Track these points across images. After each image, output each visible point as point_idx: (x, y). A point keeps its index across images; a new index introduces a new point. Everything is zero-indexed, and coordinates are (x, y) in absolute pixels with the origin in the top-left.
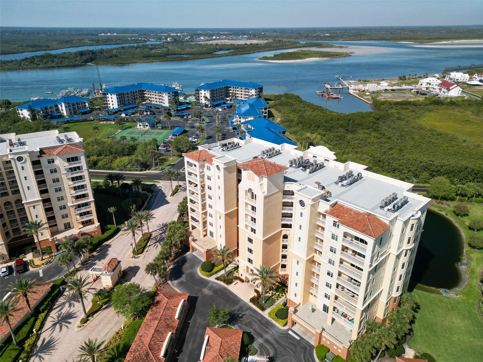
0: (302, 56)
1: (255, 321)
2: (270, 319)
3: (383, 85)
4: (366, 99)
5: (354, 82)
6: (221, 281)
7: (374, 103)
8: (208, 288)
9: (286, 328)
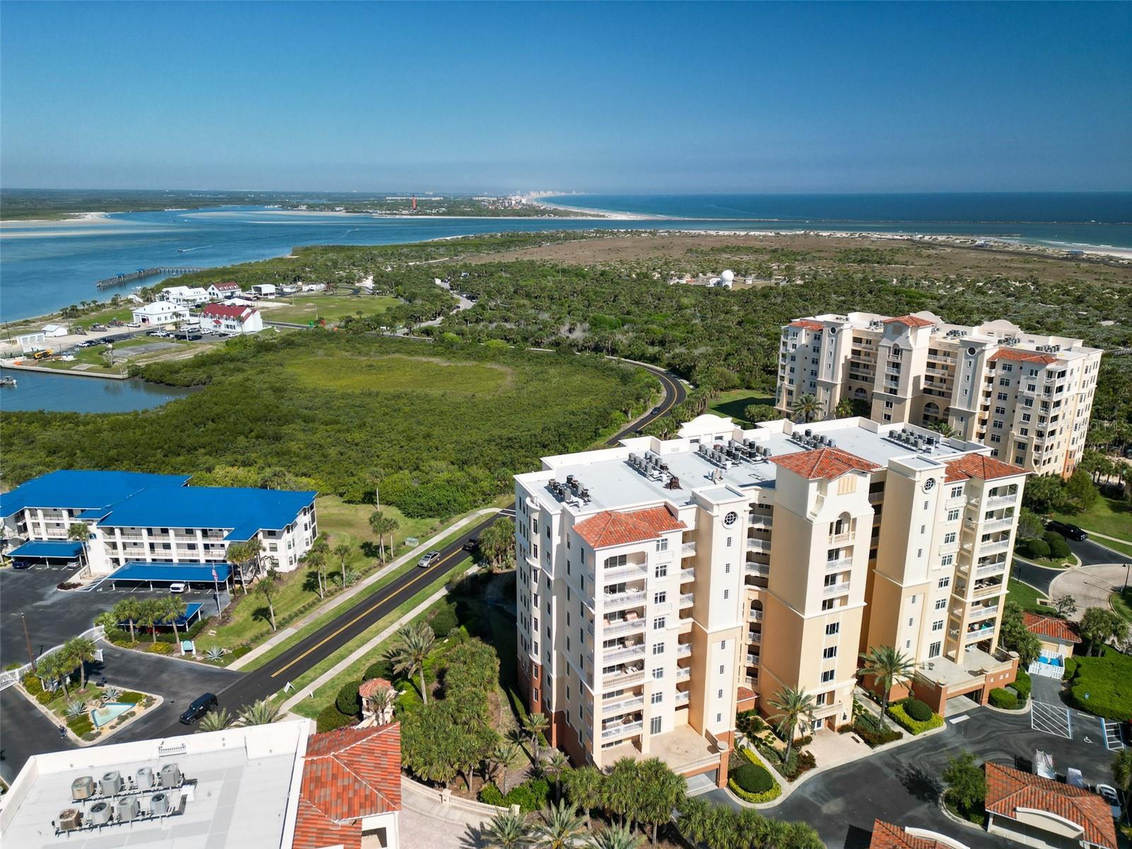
1: (928, 756)
2: (921, 735)
3: (55, 334)
4: (88, 370)
6: (799, 773)
7: (133, 374)
8: (822, 803)
9: (944, 724)
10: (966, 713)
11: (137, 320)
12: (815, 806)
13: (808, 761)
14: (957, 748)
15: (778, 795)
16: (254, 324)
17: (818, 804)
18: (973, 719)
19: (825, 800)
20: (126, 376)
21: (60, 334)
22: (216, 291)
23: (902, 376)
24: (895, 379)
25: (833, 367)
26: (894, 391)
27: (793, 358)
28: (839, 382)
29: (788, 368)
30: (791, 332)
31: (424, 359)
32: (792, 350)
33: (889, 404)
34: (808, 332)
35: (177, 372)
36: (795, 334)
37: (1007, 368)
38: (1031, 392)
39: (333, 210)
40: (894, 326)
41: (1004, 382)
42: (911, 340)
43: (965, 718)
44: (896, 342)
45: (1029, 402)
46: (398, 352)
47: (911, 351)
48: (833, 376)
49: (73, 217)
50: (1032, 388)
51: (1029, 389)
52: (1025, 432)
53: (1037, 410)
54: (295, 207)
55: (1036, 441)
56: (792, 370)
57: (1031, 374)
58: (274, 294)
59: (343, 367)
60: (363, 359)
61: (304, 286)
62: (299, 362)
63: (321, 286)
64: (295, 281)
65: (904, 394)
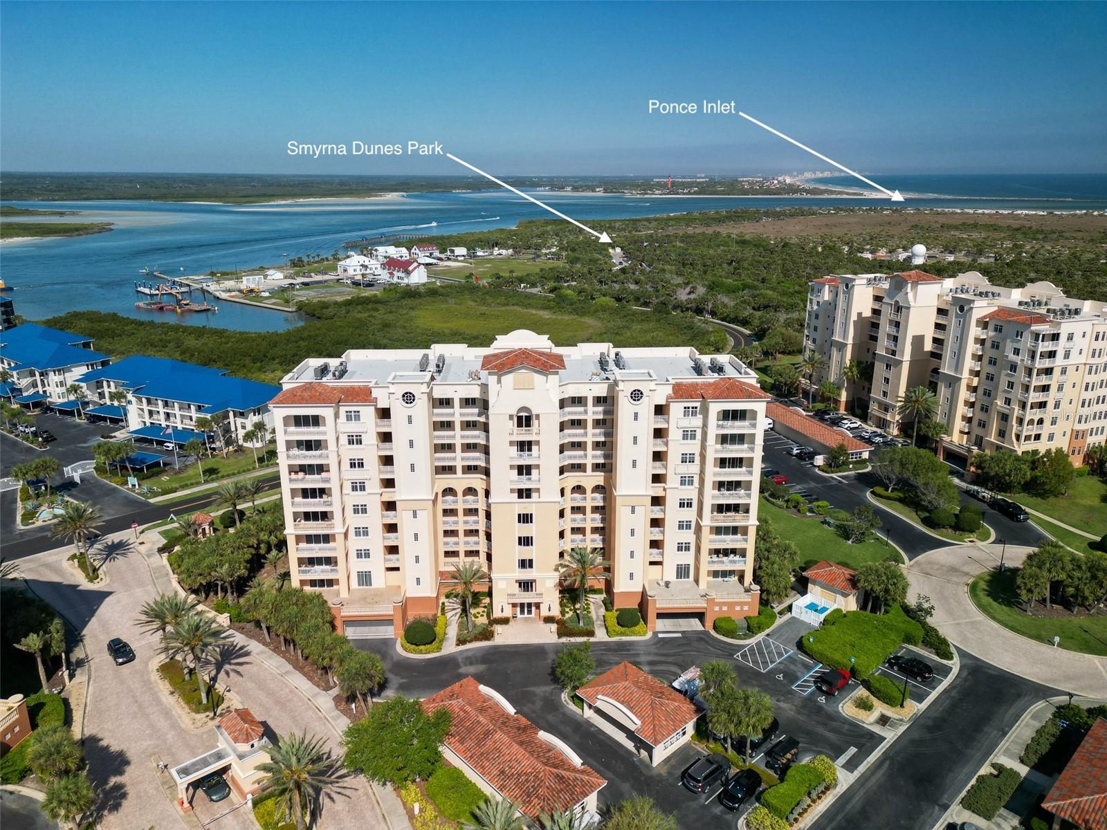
1: (602, 654)
2: (615, 639)
3: (273, 277)
4: (273, 304)
5: (202, 277)
6: (470, 641)
7: (300, 309)
8: (465, 665)
9: (649, 635)
10: (683, 632)
11: (340, 270)
12: (457, 665)
13: (487, 634)
14: (638, 655)
15: (433, 652)
16: (418, 277)
17: (462, 665)
18: (684, 637)
19: (471, 664)
20: (294, 309)
21: (277, 278)
22: (417, 251)
23: (900, 335)
24: (895, 339)
25: (845, 325)
26: (894, 353)
27: (817, 317)
28: (850, 341)
29: (812, 327)
30: (816, 290)
31: (534, 312)
32: (815, 307)
33: (888, 366)
34: (831, 288)
35: (327, 308)
36: (819, 291)
37: (998, 329)
38: (1015, 356)
39: (594, 191)
40: (897, 281)
41: (995, 346)
42: (910, 296)
43: (680, 635)
44: (897, 298)
45: (1013, 367)
46: (517, 304)
47: (908, 308)
48: (845, 336)
49: (376, 196)
50: (1017, 352)
51: (1014, 354)
52: (1008, 401)
53: (1021, 376)
54: (562, 188)
55: (1017, 411)
56: (815, 329)
57: (1017, 336)
58: (463, 256)
59: (460, 313)
60: (483, 309)
61: (496, 251)
62: (430, 307)
63: (511, 251)
64: (493, 247)
65: (903, 356)
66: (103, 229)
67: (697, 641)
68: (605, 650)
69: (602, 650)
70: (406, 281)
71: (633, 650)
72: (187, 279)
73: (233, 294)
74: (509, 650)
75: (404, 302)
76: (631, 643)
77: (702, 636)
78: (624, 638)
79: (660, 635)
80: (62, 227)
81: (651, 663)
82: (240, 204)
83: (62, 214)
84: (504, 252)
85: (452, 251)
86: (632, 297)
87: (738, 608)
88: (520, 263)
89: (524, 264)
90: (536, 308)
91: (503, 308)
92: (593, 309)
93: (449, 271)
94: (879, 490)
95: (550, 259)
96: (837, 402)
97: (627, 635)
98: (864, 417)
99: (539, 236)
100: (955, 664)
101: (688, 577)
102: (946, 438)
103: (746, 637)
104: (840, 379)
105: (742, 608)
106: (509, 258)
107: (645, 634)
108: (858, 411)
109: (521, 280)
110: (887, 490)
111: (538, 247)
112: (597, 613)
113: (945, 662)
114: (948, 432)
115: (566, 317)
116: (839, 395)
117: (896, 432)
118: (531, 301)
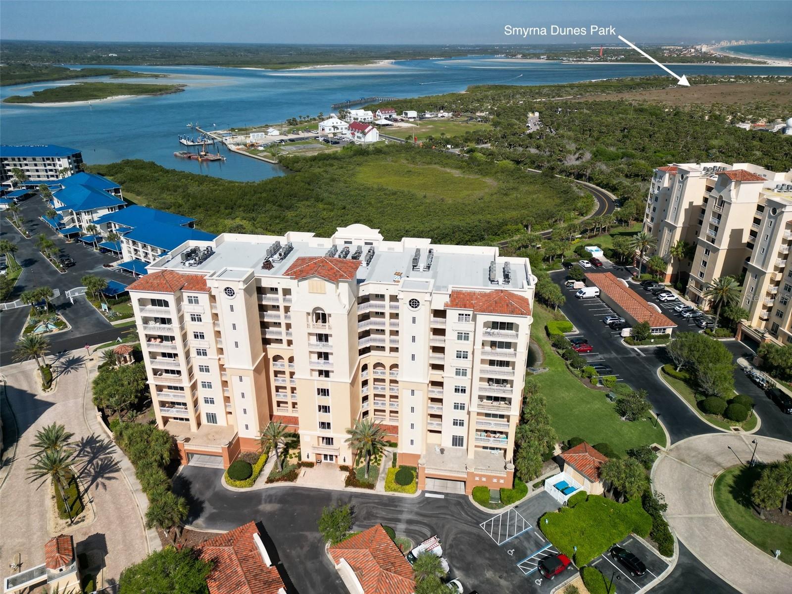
0: (95, 93)
1: (373, 507)
2: (390, 493)
3: (272, 134)
4: (265, 157)
5: (226, 132)
6: (278, 480)
7: (280, 162)
8: (265, 503)
9: (419, 492)
10: (446, 494)
11: (320, 129)
12: (260, 503)
13: (292, 476)
14: (401, 512)
15: (245, 487)
16: (372, 137)
17: (263, 502)
18: (445, 500)
19: (270, 502)
20: (276, 162)
21: (274, 134)
22: (380, 114)
23: (720, 227)
24: (716, 229)
25: (677, 212)
26: (713, 242)
27: (656, 199)
28: (680, 225)
29: (652, 207)
30: (658, 176)
32: (656, 192)
33: (707, 252)
34: (671, 177)
35: (297, 162)
36: (661, 177)
40: (723, 178)
42: (733, 193)
43: (442, 497)
44: (722, 194)
46: (438, 163)
47: (730, 204)
48: (676, 219)
56: (654, 210)
58: (414, 118)
59: (393, 170)
60: (411, 166)
61: (442, 113)
62: (372, 164)
63: (450, 114)
64: (440, 110)
65: (720, 245)
66: (178, 90)
67: (455, 505)
68: (377, 503)
69: (375, 503)
70: (363, 140)
71: (400, 506)
72: (215, 133)
73: (240, 147)
74: (304, 492)
75: (355, 159)
76: (400, 499)
77: (461, 501)
78: (397, 494)
79: (427, 495)
80: (153, 87)
81: (410, 522)
82: (276, 70)
83: (157, 77)
84: (446, 114)
85: (406, 114)
86: (528, 161)
87: (495, 481)
88: (455, 125)
89: (458, 125)
90: (452, 167)
91: (427, 167)
92: (494, 170)
93: (400, 131)
94: (669, 368)
95: (479, 121)
96: (663, 274)
97: (400, 492)
98: (683, 291)
99: (478, 101)
100: (672, 562)
101: (462, 446)
102: (745, 322)
103: (497, 507)
104: (668, 256)
105: (498, 481)
106: (449, 120)
107: (414, 492)
108: (679, 285)
109: (448, 142)
110: (676, 369)
111: (474, 111)
112: (385, 465)
113: (664, 558)
114: (749, 317)
115: (471, 177)
116: (665, 269)
117: (707, 308)
118: (449, 161)
